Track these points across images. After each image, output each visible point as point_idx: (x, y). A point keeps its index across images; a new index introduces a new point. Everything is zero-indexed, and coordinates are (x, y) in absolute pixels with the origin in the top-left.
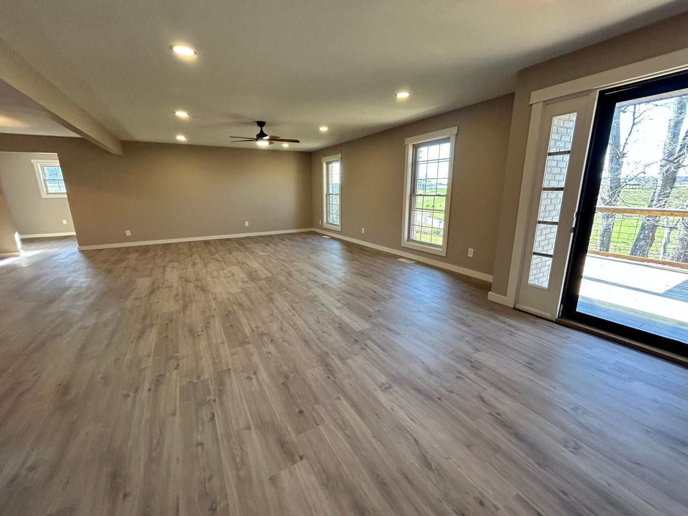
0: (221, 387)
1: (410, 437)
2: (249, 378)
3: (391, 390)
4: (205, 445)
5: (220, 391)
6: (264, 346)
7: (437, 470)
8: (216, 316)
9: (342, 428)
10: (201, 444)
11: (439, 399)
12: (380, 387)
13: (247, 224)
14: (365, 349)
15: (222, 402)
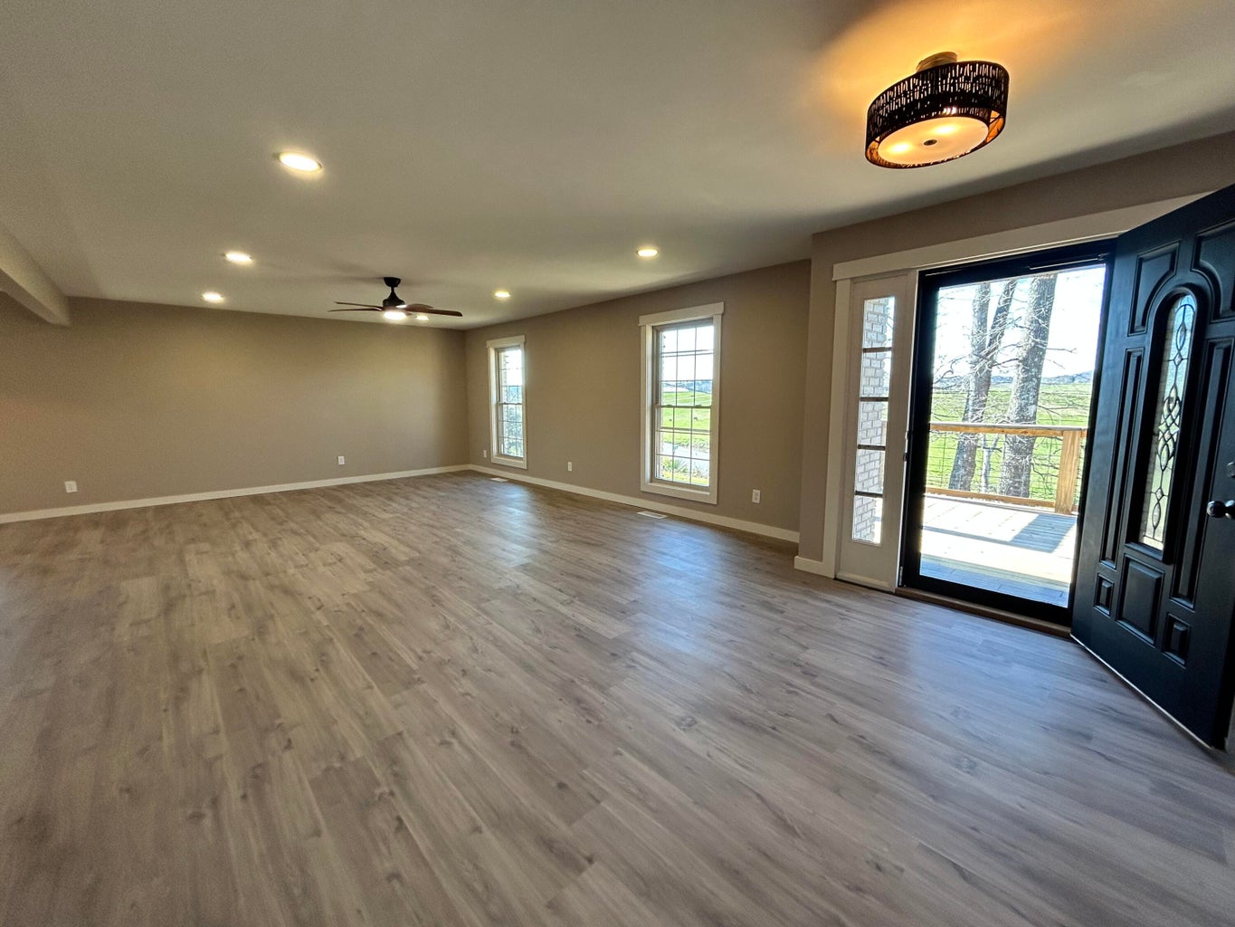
0: (396, 768)
1: (750, 794)
2: (444, 743)
3: (696, 726)
4: (404, 874)
5: (396, 775)
6: (454, 684)
7: (805, 834)
8: (335, 640)
9: (639, 799)
10: (395, 876)
11: (774, 729)
12: (679, 724)
13: (341, 460)
14: (633, 667)
15: (408, 796)
